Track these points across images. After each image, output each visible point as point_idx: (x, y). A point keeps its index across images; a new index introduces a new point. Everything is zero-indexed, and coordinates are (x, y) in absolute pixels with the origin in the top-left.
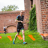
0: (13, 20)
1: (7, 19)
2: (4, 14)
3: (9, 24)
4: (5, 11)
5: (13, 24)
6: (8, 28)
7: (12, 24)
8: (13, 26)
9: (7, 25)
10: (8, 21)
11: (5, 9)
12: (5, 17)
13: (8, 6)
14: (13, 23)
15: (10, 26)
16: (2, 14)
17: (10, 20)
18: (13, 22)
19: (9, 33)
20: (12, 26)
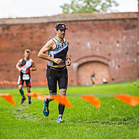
0: (98, 43)
1: (78, 40)
2: (70, 21)
3: (85, 57)
4: (73, 13)
5: (97, 56)
6: (82, 68)
7: (94, 56)
9: (79, 60)
10: (83, 47)
12: (73, 32)
14: (98, 54)
15: (87, 63)
17: (89, 44)
18: (98, 50)
19: (85, 86)
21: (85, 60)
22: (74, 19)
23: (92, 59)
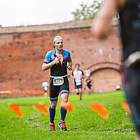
0: (111, 49)
1: (90, 47)
2: (81, 28)
3: (98, 64)
4: (84, 19)
5: (109, 63)
7: (106, 63)
8: (112, 69)
9: (91, 67)
10: (95, 54)
11: (83, 14)
12: (85, 38)
13: (95, 2)
14: (111, 61)
15: (100, 70)
16: (73, 29)
17: (101, 51)
18: (110, 56)
19: (98, 93)
20: (107, 71)
21: (97, 67)
22: (85, 26)
23: (105, 66)
